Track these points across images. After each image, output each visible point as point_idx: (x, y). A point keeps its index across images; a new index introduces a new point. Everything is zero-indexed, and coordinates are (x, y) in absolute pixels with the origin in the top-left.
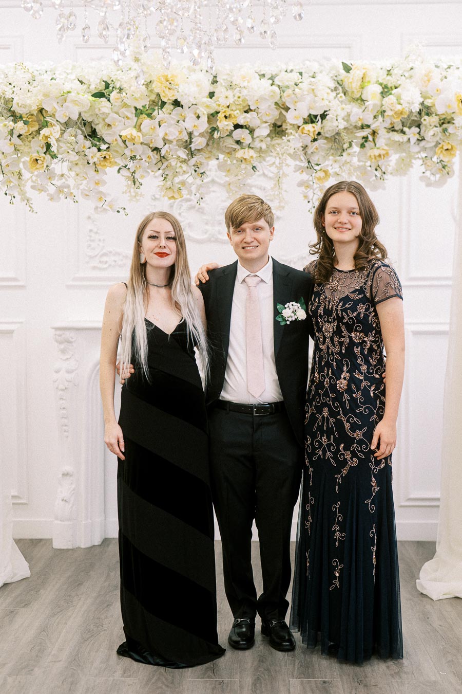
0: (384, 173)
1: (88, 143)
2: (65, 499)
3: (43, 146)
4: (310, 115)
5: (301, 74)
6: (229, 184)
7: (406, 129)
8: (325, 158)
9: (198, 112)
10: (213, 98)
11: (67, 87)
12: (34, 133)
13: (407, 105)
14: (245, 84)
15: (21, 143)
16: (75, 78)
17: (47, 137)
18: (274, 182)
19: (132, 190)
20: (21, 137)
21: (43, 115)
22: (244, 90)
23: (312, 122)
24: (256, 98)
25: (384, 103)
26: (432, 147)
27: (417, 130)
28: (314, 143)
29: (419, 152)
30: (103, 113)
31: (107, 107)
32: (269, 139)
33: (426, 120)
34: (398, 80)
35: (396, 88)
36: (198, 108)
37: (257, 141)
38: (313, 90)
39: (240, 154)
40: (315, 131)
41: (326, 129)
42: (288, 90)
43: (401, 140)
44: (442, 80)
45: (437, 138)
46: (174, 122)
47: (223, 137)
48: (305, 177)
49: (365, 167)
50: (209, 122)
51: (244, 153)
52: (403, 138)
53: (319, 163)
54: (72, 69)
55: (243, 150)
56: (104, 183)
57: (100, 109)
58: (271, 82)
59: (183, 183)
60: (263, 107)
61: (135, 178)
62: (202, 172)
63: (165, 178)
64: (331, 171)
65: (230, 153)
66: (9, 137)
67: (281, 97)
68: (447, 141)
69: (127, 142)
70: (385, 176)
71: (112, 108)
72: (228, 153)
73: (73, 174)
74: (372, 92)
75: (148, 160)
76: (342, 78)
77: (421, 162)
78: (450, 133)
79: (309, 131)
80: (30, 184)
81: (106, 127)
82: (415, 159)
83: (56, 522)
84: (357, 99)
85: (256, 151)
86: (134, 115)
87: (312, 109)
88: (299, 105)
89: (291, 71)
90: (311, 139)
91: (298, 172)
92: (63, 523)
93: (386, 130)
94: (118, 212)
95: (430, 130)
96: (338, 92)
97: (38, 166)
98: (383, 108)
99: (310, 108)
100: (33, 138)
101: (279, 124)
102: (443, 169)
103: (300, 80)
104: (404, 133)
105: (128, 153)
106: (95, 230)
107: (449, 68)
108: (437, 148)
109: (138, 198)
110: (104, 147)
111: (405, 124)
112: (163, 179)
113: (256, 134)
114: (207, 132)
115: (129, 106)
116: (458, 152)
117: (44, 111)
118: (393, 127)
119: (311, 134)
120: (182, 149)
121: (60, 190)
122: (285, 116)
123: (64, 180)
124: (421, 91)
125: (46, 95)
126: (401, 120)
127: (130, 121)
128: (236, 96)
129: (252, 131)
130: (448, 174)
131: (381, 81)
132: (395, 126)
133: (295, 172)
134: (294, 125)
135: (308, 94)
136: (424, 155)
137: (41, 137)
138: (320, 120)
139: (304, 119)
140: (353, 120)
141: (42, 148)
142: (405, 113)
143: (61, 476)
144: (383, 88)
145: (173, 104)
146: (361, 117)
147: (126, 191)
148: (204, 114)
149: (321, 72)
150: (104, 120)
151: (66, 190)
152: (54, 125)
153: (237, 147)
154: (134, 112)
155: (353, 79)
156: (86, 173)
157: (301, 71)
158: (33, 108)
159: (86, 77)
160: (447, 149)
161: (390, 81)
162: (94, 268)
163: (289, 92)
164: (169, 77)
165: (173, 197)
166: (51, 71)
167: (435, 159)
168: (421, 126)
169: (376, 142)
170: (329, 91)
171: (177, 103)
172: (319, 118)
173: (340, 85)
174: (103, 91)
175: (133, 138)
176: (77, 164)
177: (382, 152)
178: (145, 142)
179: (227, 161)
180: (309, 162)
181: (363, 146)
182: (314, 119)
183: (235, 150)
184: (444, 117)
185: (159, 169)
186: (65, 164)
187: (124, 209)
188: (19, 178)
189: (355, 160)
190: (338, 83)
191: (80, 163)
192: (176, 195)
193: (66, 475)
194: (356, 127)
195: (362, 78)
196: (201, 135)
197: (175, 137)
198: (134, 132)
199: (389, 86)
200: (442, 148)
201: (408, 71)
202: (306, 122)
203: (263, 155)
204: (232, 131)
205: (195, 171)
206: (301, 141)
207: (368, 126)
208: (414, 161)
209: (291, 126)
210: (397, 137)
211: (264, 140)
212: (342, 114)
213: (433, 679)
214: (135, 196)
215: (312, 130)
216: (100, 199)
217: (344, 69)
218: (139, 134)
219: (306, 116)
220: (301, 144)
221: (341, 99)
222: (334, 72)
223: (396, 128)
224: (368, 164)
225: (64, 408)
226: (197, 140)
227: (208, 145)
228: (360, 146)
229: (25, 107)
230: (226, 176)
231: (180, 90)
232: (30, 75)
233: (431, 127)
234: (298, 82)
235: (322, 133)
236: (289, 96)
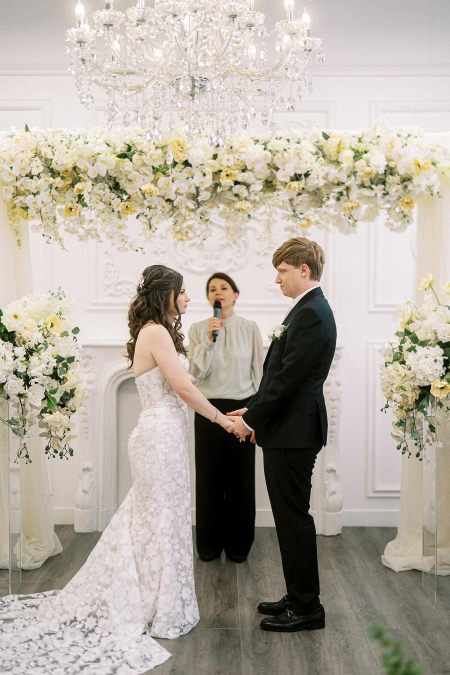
0: (356, 221)
1: (113, 195)
2: (85, 490)
3: (76, 196)
4: (296, 174)
5: (288, 141)
6: (228, 228)
7: (373, 186)
8: (308, 208)
9: (204, 171)
10: (216, 159)
11: (97, 149)
12: (68, 186)
13: (374, 168)
14: (243, 149)
15: (58, 194)
16: (102, 141)
17: (80, 190)
18: (265, 227)
19: (147, 233)
20: (58, 189)
21: (76, 172)
22: (242, 154)
23: (298, 180)
24: (252, 161)
25: (356, 165)
26: (395, 201)
27: (383, 186)
28: (299, 197)
29: (385, 204)
30: (126, 171)
31: (129, 166)
32: (262, 193)
33: (390, 179)
34: (367, 146)
35: (366, 152)
36: (204, 168)
37: (252, 194)
38: (298, 153)
39: (238, 205)
40: (300, 187)
41: (309, 185)
42: (278, 154)
43: (370, 195)
44: (403, 147)
45: (399, 194)
46: (184, 179)
47: (224, 191)
48: (291, 223)
49: (339, 215)
50: (213, 179)
51: (242, 204)
52: (371, 194)
53: (302, 212)
54: (101, 134)
55: (240, 202)
56: (126, 227)
57: (123, 168)
58: (264, 146)
59: (190, 227)
60: (258, 168)
61: (151, 223)
62: (207, 219)
63: (175, 223)
64: (313, 220)
65: (230, 203)
66: (49, 190)
67: (272, 160)
68: (407, 196)
69: (146, 195)
70: (357, 223)
71: (133, 167)
72: (228, 203)
73: (100, 219)
74: (347, 156)
75: (162, 209)
76: (322, 145)
77: (386, 211)
78: (409, 191)
79: (295, 187)
80: (63, 227)
81: (128, 182)
82: (381, 208)
83: (77, 510)
84: (334, 162)
85: (251, 202)
86: (152, 173)
87: (297, 169)
88: (287, 166)
89: (280, 138)
90: (296, 194)
91: (285, 221)
92: (84, 511)
93: (357, 187)
94: (137, 251)
95: (393, 187)
96: (318, 156)
97: (72, 213)
98: (356, 170)
99: (296, 168)
100: (67, 190)
101: (270, 180)
102: (404, 218)
103: (288, 147)
104: (372, 189)
105: (146, 203)
106: (111, 263)
107: (409, 136)
108: (399, 202)
109: (152, 239)
110: (125, 197)
111: (373, 182)
112: (174, 223)
113: (252, 188)
114: (211, 186)
115: (148, 166)
116: (416, 205)
117: (77, 169)
118: (363, 184)
119: (297, 190)
120: (191, 200)
121: (88, 232)
122: (275, 175)
123: (92, 224)
124: (386, 156)
125: (80, 156)
126: (370, 179)
127: (149, 178)
128: (236, 159)
129: (248, 186)
130: (408, 222)
131: (353, 147)
132: (365, 183)
133: (282, 219)
134: (282, 182)
135: (294, 157)
136: (388, 206)
137: (75, 190)
138: (304, 178)
139: (291, 177)
140: (331, 178)
141: (75, 198)
142: (373, 174)
143: (81, 471)
144: (355, 153)
145: (183, 164)
146: (337, 176)
147: (142, 233)
148: (209, 173)
149: (305, 138)
150: (126, 176)
151: (93, 232)
152: (85, 181)
153: (235, 199)
154: (152, 170)
155: (331, 145)
156: (110, 219)
157: (288, 138)
158: (69, 167)
159: (112, 141)
160: (407, 203)
161: (361, 147)
162: (110, 295)
163: (279, 155)
164: (181, 142)
165: (182, 239)
166: (83, 136)
167: (397, 210)
168: (386, 183)
169: (349, 195)
170: (312, 155)
171: (186, 164)
172: (303, 176)
173: (321, 150)
174: (127, 153)
175: (151, 192)
176: (103, 212)
177: (355, 205)
178: (161, 195)
179: (227, 209)
180: (294, 211)
181: (338, 199)
182: (299, 177)
183: (233, 201)
184: (405, 176)
185: (171, 216)
186: (93, 212)
187: (142, 249)
188: (54, 222)
189: (332, 211)
190: (319, 148)
191: (106, 211)
192: (184, 238)
193: (86, 470)
194: (333, 183)
195: (339, 145)
196: (207, 189)
197: (185, 191)
198: (152, 187)
199: (360, 151)
200: (403, 201)
201: (376, 139)
202: (292, 180)
203: (257, 206)
204: (231, 187)
205: (201, 218)
206: (288, 195)
207: (343, 183)
208: (379, 210)
209: (280, 183)
210: (366, 192)
211: (258, 193)
212: (322, 174)
213: (395, 627)
214: (150, 238)
215: (297, 187)
216: (123, 240)
217: (324, 137)
218: (156, 188)
219: (292, 175)
220: (288, 198)
221: (321, 162)
222: (315, 139)
223: (366, 185)
224: (343, 213)
225: (85, 414)
226: (203, 194)
227: (211, 197)
228: (336, 199)
229: (62, 165)
230: (226, 222)
231: (191, 154)
232: (68, 141)
233: (394, 185)
234: (286, 148)
235: (306, 189)
236: (278, 159)
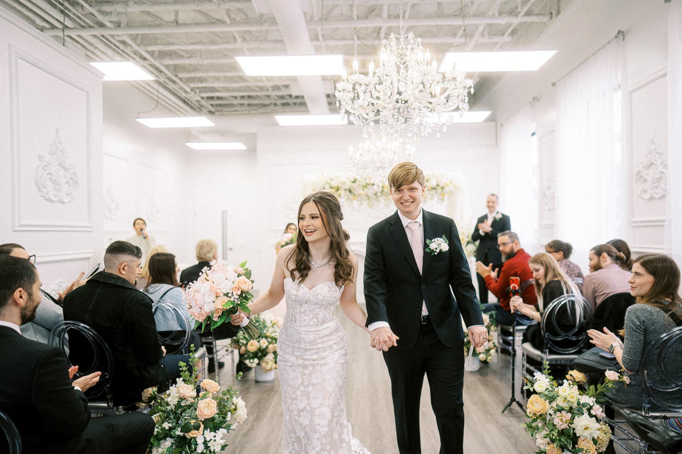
11: (344, 180)
13: (433, 185)
16: (347, 178)
27: (435, 190)
44: (442, 178)
45: (441, 193)
46: (372, 189)
50: (382, 189)
54: (346, 175)
57: (353, 186)
61: (361, 203)
69: (360, 194)
71: (356, 186)
75: (365, 198)
78: (444, 192)
81: (354, 190)
82: (435, 197)
105: (360, 197)
107: (443, 174)
110: (353, 195)
115: (361, 185)
116: (446, 196)
120: (374, 196)
124: (437, 181)
125: (340, 182)
127: (361, 189)
130: (444, 201)
159: (350, 178)
160: (443, 195)
167: (440, 197)
171: (373, 184)
174: (354, 181)
178: (365, 194)
184: (442, 187)
185: (368, 201)
197: (373, 193)
198: (362, 192)
210: (430, 192)
233: (439, 190)
